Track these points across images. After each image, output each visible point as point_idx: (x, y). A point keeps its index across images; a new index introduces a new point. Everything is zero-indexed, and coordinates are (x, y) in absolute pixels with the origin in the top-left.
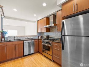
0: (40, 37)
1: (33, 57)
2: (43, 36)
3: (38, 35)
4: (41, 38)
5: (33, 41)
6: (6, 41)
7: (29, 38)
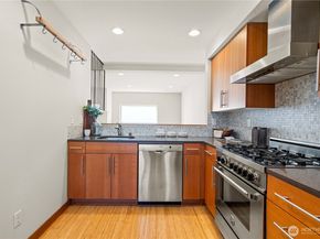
0: (218, 134)
1: (170, 217)
2: (236, 129)
3: (213, 122)
4: (223, 137)
5: (180, 147)
6: (96, 138)
7: (169, 133)
